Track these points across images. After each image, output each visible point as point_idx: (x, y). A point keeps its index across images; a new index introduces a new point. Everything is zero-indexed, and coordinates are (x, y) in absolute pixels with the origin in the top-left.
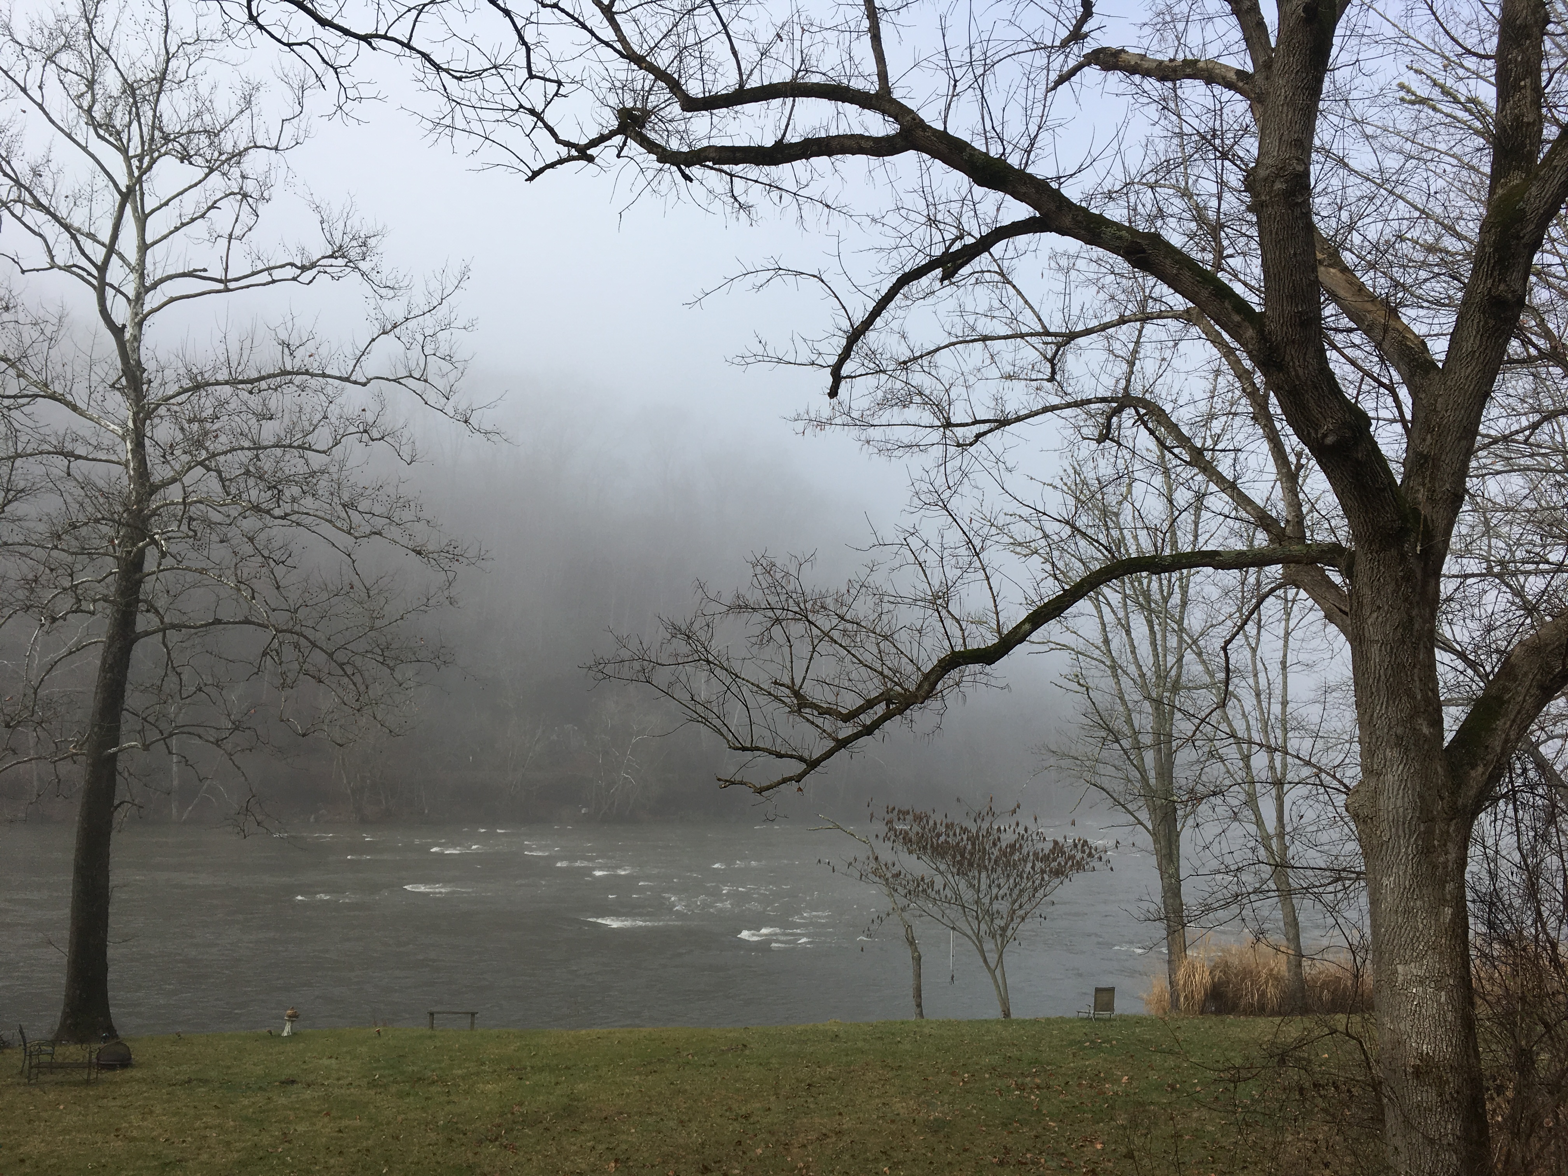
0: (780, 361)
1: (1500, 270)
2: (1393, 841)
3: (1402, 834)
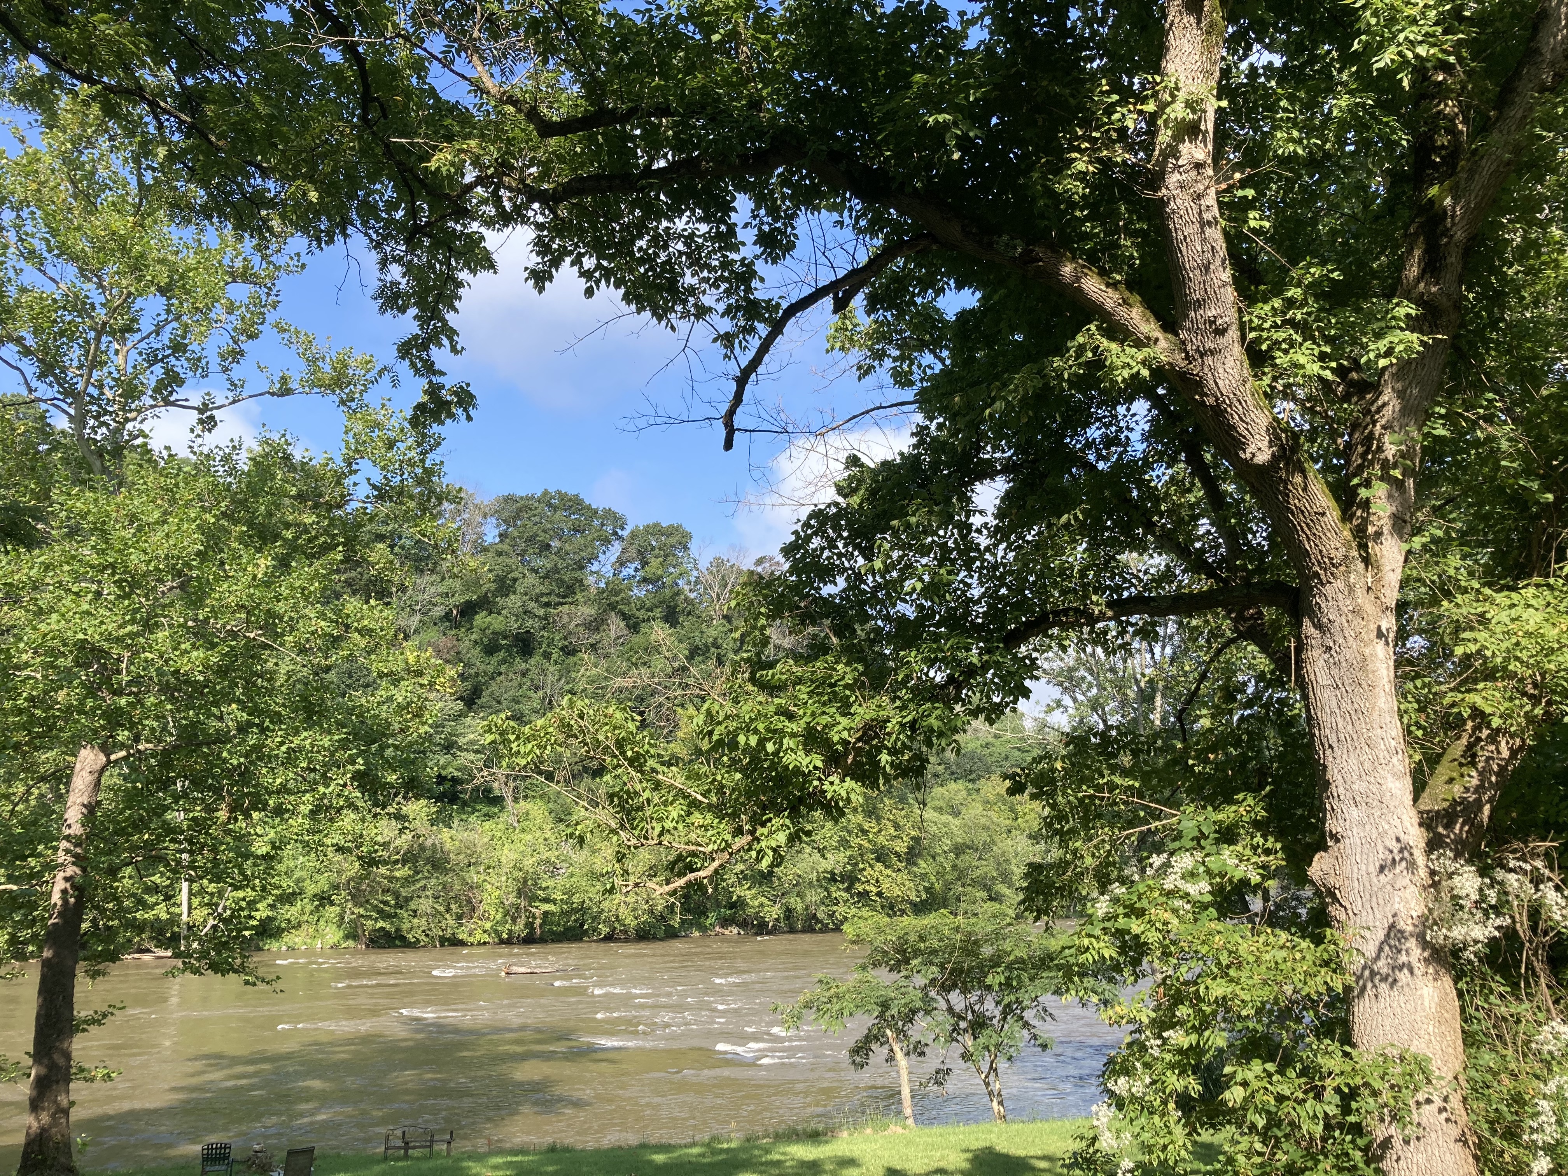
2: (1364, 914)
3: (1374, 905)
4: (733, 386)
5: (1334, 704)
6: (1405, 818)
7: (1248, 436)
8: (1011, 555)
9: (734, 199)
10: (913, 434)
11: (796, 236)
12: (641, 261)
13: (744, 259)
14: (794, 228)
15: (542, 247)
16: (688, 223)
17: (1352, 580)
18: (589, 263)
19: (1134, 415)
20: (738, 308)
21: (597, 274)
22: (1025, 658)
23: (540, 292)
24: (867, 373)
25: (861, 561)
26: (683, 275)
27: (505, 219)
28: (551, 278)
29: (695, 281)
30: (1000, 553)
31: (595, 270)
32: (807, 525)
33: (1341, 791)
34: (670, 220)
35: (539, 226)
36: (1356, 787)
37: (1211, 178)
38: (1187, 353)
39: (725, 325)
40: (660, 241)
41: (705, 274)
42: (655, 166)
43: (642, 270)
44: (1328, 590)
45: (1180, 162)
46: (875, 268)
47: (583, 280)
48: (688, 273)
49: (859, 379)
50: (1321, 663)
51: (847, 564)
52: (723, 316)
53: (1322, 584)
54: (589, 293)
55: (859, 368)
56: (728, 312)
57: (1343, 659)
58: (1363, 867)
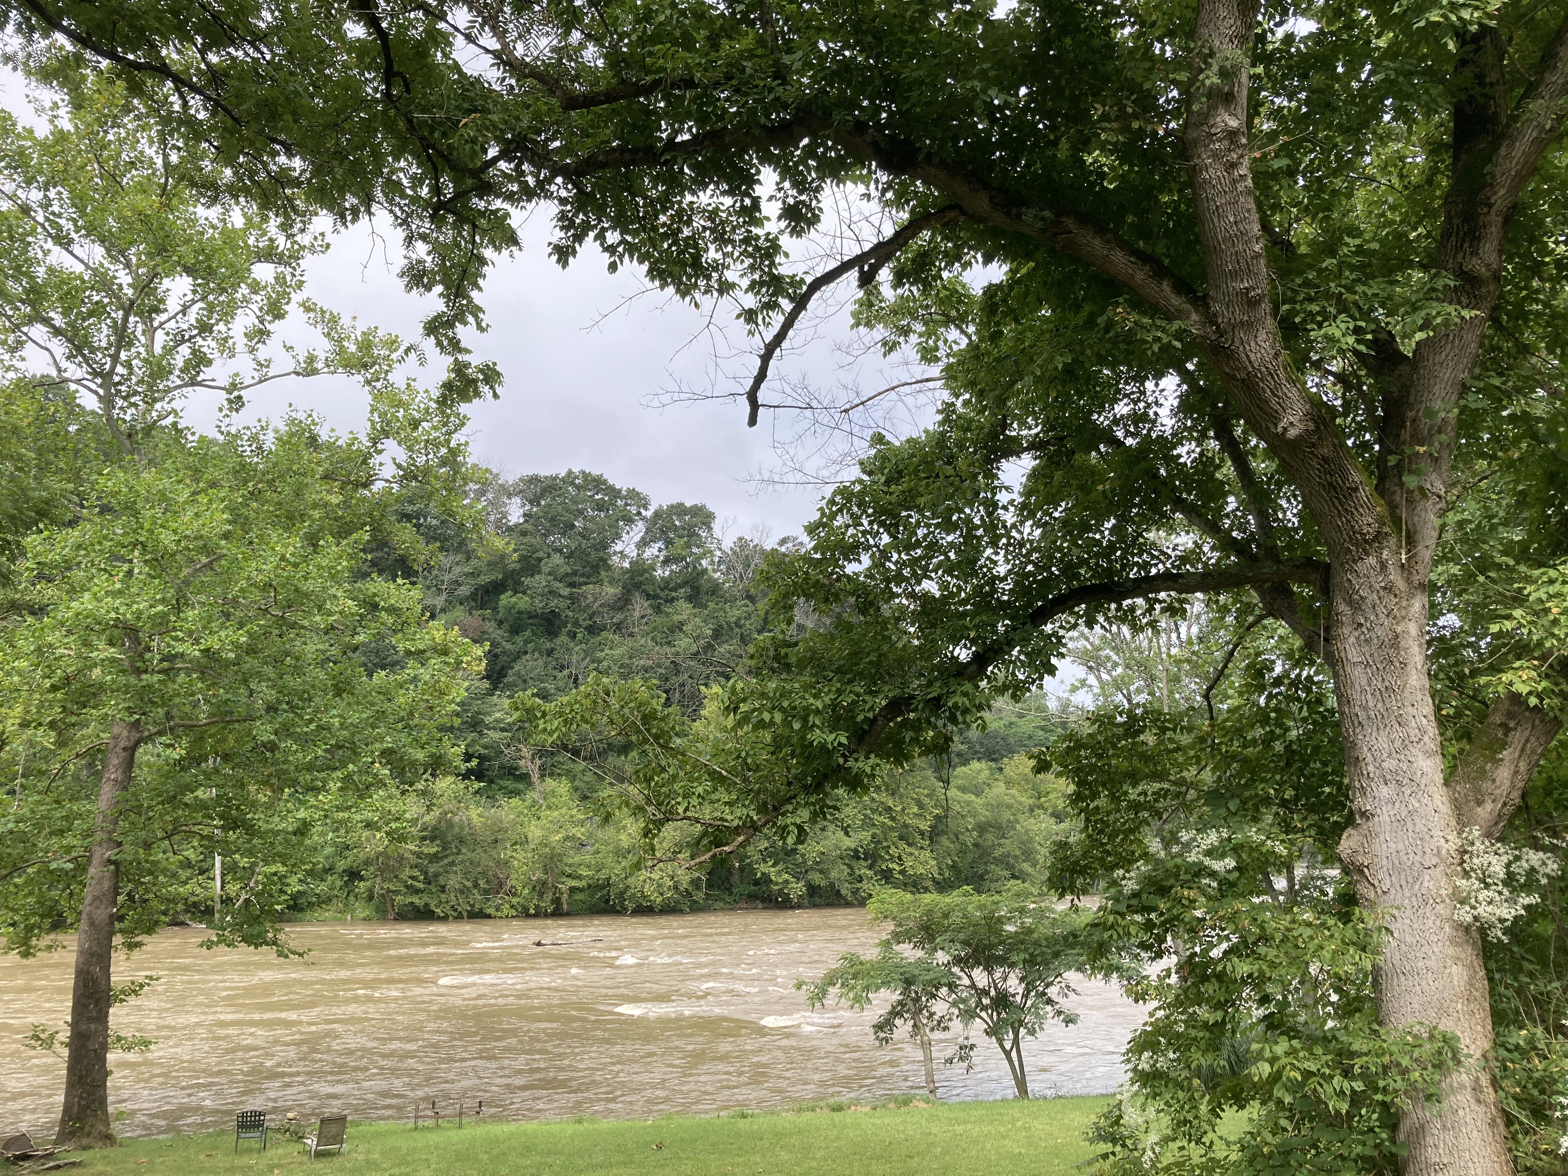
1: (1471, 241)
2: (1393, 891)
3: (1403, 883)
4: (758, 362)
5: (1364, 682)
6: (1436, 796)
7: (1280, 411)
8: (1038, 532)
9: (758, 172)
10: (939, 412)
11: (820, 210)
12: (665, 236)
13: (768, 234)
14: (819, 201)
15: (565, 221)
16: (712, 196)
17: (1384, 557)
18: (613, 237)
19: (1162, 391)
20: (762, 283)
21: (620, 249)
22: (1049, 636)
23: (564, 267)
24: (891, 350)
25: (886, 539)
26: (706, 250)
27: (528, 194)
28: (574, 253)
29: (719, 256)
30: (1027, 530)
31: (619, 245)
32: (832, 502)
33: (1371, 768)
34: (694, 193)
35: (563, 201)
36: (1384, 765)
37: (1244, 146)
38: (1218, 327)
39: (750, 301)
40: (683, 217)
41: (729, 248)
42: (679, 139)
43: (665, 246)
44: (1359, 566)
45: (1213, 131)
46: (901, 240)
47: (607, 255)
48: (712, 248)
49: (885, 355)
50: (1352, 640)
51: (872, 542)
52: (746, 291)
53: (1355, 561)
54: (613, 267)
55: (885, 344)
56: (753, 287)
57: (1374, 636)
58: (1392, 845)
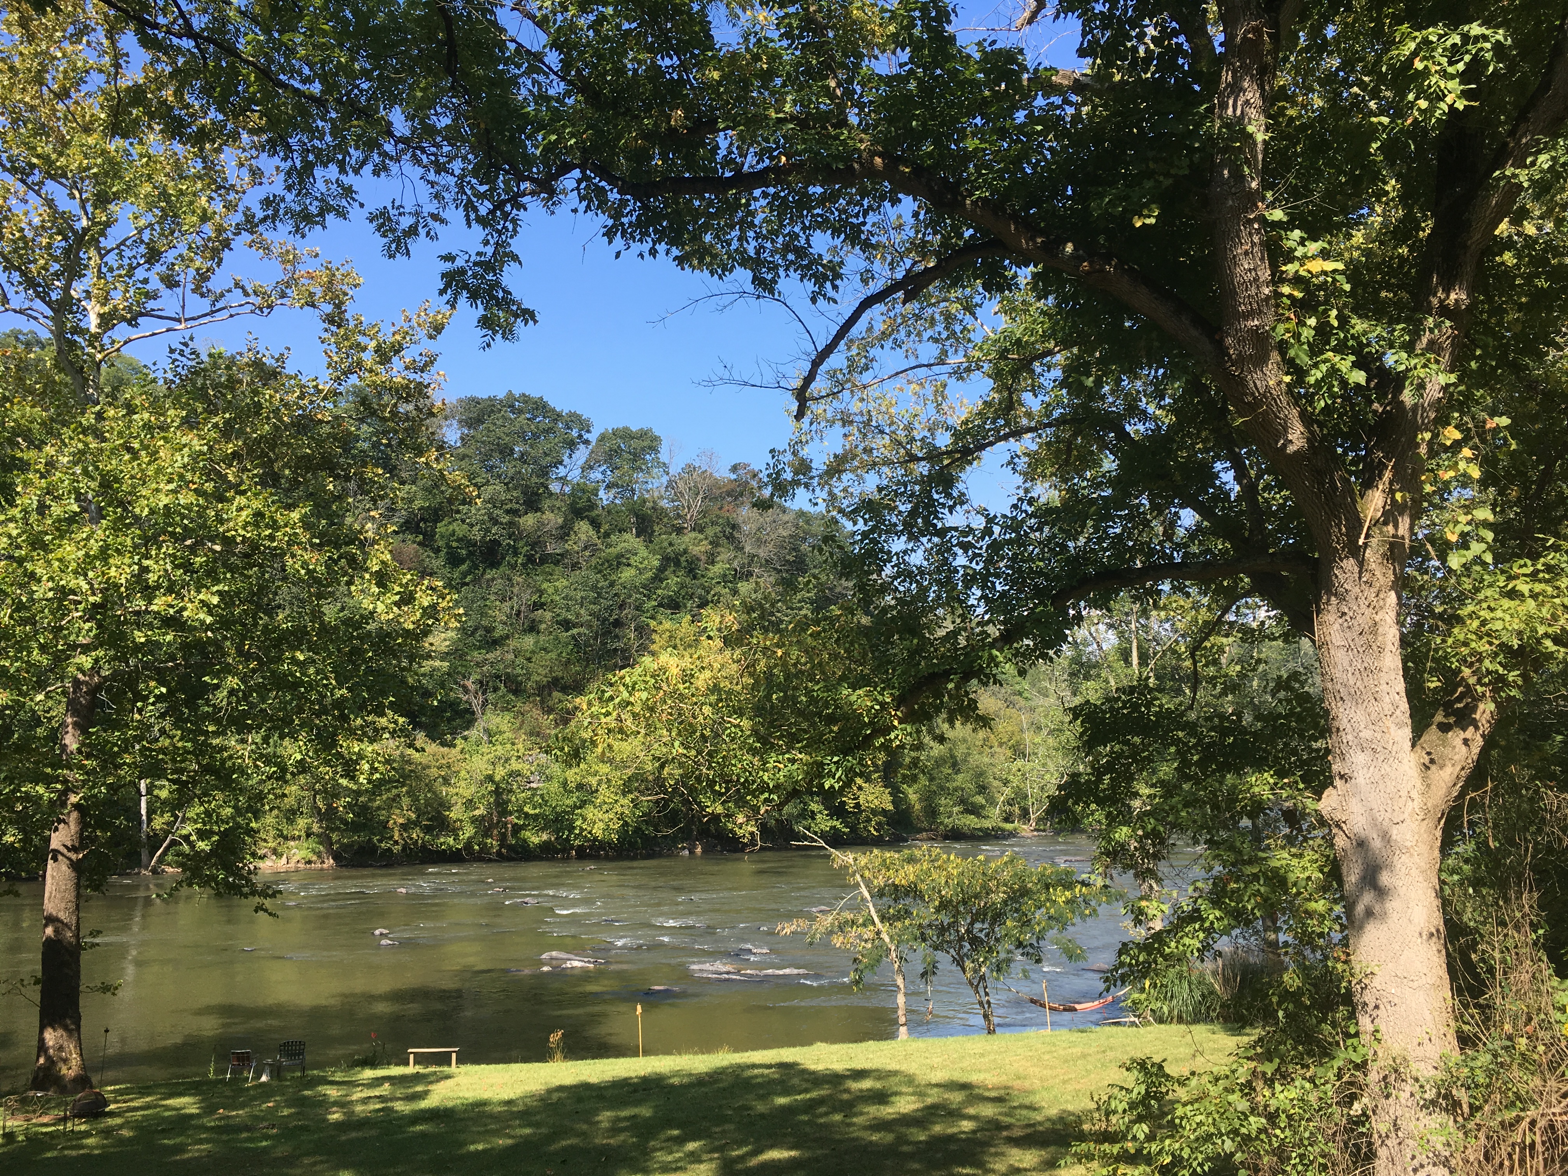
0: (746, 384)
4: (809, 366)
7: (1281, 430)
33: (1350, 737)
36: (1362, 734)
50: (1336, 626)
53: (1341, 559)
57: (1356, 624)
